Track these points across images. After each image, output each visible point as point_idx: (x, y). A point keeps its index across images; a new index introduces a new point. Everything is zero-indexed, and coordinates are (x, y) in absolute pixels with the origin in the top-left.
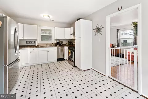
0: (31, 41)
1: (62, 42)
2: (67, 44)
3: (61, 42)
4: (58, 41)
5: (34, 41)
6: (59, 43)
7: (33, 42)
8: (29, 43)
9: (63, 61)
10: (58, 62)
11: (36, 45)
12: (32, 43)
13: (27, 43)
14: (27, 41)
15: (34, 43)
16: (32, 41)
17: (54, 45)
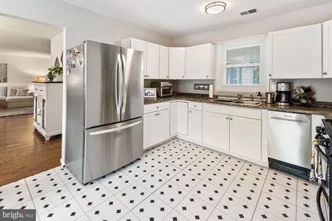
14: (195, 85)
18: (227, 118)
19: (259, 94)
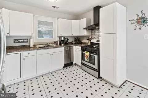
0: (21, 39)
1: (68, 39)
2: (72, 41)
3: (66, 40)
4: (63, 39)
5: (28, 39)
6: (64, 40)
7: (25, 41)
8: (19, 42)
9: (71, 67)
10: (65, 68)
11: (31, 46)
12: (23, 42)
13: (14, 42)
14: (14, 40)
15: (27, 42)
16: (24, 39)
17: (57, 43)
18: (50, 55)
19: (55, 42)
